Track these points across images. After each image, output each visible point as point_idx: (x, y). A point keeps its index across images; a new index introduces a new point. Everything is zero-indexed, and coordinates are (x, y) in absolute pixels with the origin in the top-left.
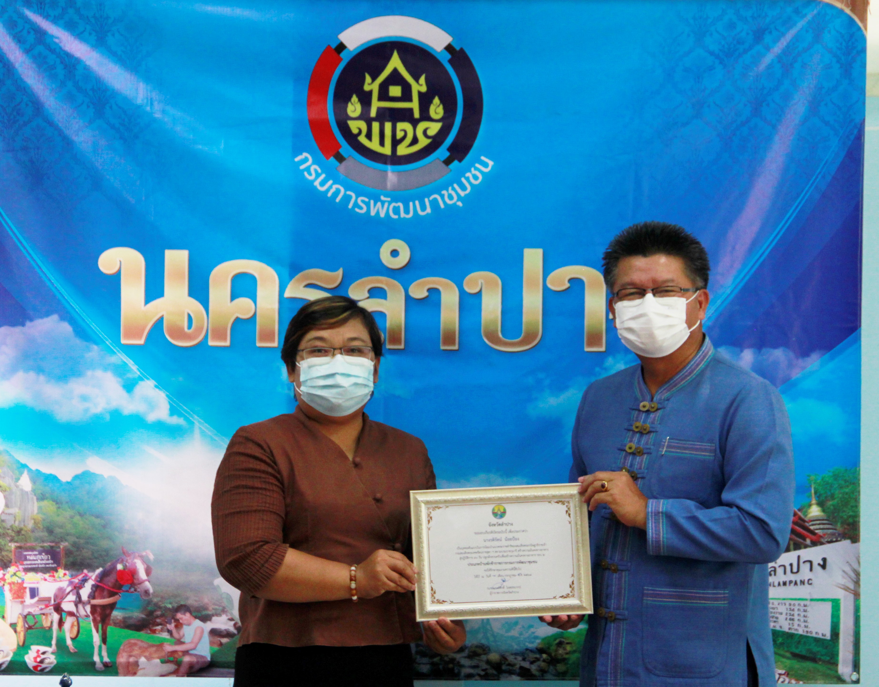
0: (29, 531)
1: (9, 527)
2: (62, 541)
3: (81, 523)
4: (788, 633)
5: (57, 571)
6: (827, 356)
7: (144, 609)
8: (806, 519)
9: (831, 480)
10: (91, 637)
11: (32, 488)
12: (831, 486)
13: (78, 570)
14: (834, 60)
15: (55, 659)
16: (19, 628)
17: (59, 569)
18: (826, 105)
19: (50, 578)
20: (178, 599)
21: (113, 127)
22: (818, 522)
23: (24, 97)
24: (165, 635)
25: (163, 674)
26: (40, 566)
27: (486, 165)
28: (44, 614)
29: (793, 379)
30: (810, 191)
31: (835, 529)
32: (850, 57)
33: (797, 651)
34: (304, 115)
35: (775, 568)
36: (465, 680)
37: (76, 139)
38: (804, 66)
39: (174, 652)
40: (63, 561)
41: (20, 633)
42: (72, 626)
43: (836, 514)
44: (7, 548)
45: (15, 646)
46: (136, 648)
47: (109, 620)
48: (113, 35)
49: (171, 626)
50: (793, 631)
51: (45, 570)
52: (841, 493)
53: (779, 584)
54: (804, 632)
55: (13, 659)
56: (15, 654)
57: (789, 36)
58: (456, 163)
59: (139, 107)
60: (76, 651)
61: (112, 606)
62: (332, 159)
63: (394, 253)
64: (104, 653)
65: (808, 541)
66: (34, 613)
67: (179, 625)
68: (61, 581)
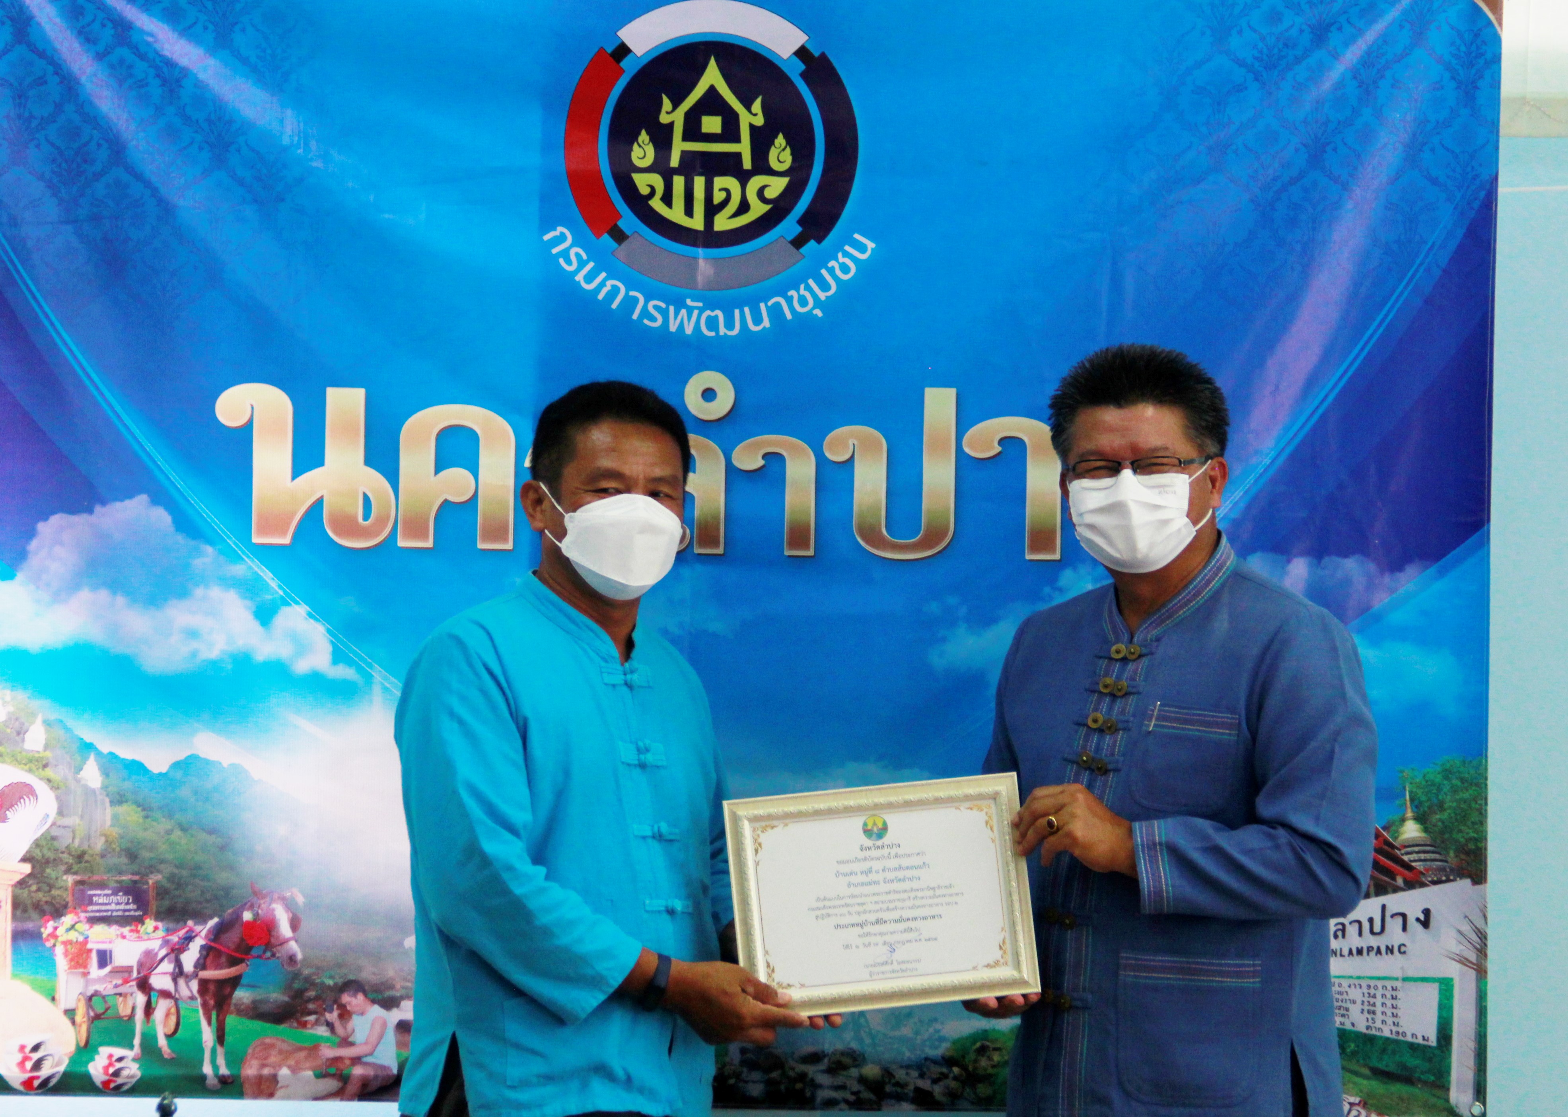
0: (97, 854)
1: (63, 849)
2: (152, 873)
3: (183, 842)
4: (1365, 1034)
5: (142, 923)
6: (1432, 570)
7: (288, 987)
8: (1396, 844)
9: (1438, 779)
10: (199, 1032)
11: (103, 783)
12: (1439, 789)
13: (178, 921)
14: (1447, 75)
15: (139, 1068)
16: (79, 1018)
17: (146, 919)
18: (1433, 150)
19: (132, 934)
20: (344, 971)
21: (241, 183)
22: (1416, 849)
23: (95, 131)
24: (322, 1031)
25: (319, 1095)
26: (115, 914)
27: (862, 248)
28: (120, 995)
29: (1374, 610)
30: (1406, 294)
31: (1446, 861)
32: (1473, 71)
33: (1381, 1066)
34: (559, 163)
35: (1343, 925)
36: (822, 1109)
37: (181, 203)
38: (1395, 84)
39: (337, 1060)
40: (154, 906)
41: (80, 1026)
42: (168, 1015)
43: (1447, 836)
44: (60, 883)
45: (72, 1048)
46: (274, 1052)
47: (229, 1005)
48: (243, 30)
49: (333, 1016)
50: (1374, 1032)
51: (123, 920)
52: (1456, 801)
53: (1351, 952)
54: (1392, 1033)
55: (68, 1069)
56: (73, 1060)
57: (1371, 35)
58: (812, 243)
59: (285, 149)
60: (174, 1056)
61: (234, 982)
62: (606, 237)
63: (709, 394)
64: (221, 1061)
65: (1400, 881)
66: (104, 993)
67: (345, 1014)
68: (149, 939)
